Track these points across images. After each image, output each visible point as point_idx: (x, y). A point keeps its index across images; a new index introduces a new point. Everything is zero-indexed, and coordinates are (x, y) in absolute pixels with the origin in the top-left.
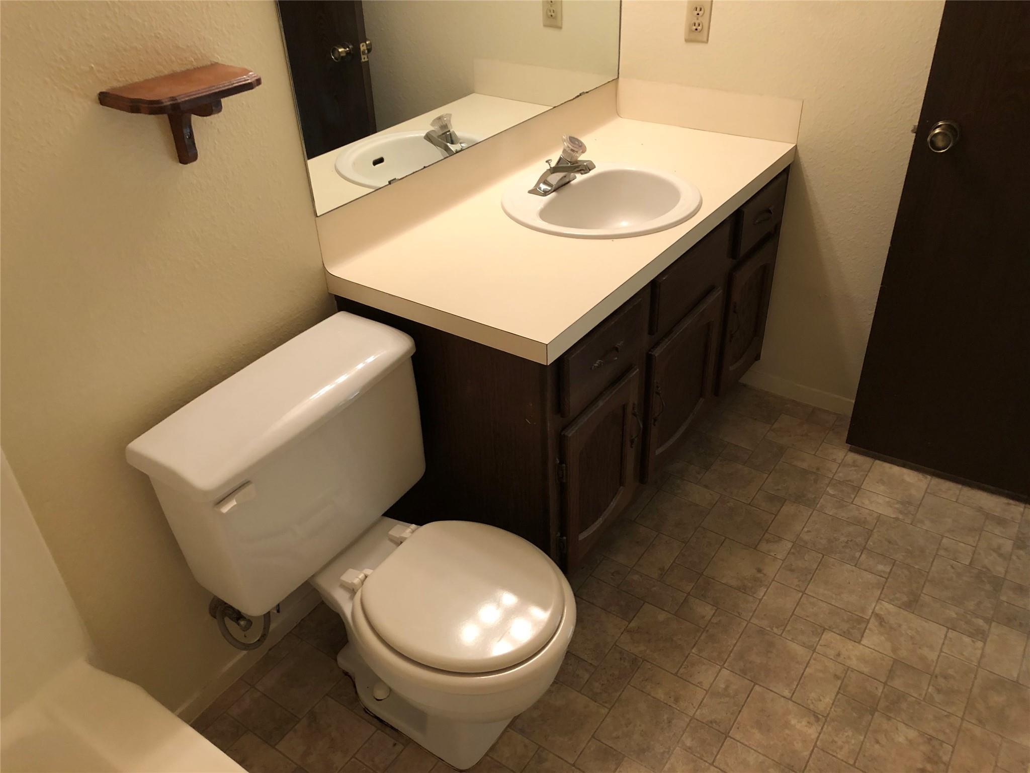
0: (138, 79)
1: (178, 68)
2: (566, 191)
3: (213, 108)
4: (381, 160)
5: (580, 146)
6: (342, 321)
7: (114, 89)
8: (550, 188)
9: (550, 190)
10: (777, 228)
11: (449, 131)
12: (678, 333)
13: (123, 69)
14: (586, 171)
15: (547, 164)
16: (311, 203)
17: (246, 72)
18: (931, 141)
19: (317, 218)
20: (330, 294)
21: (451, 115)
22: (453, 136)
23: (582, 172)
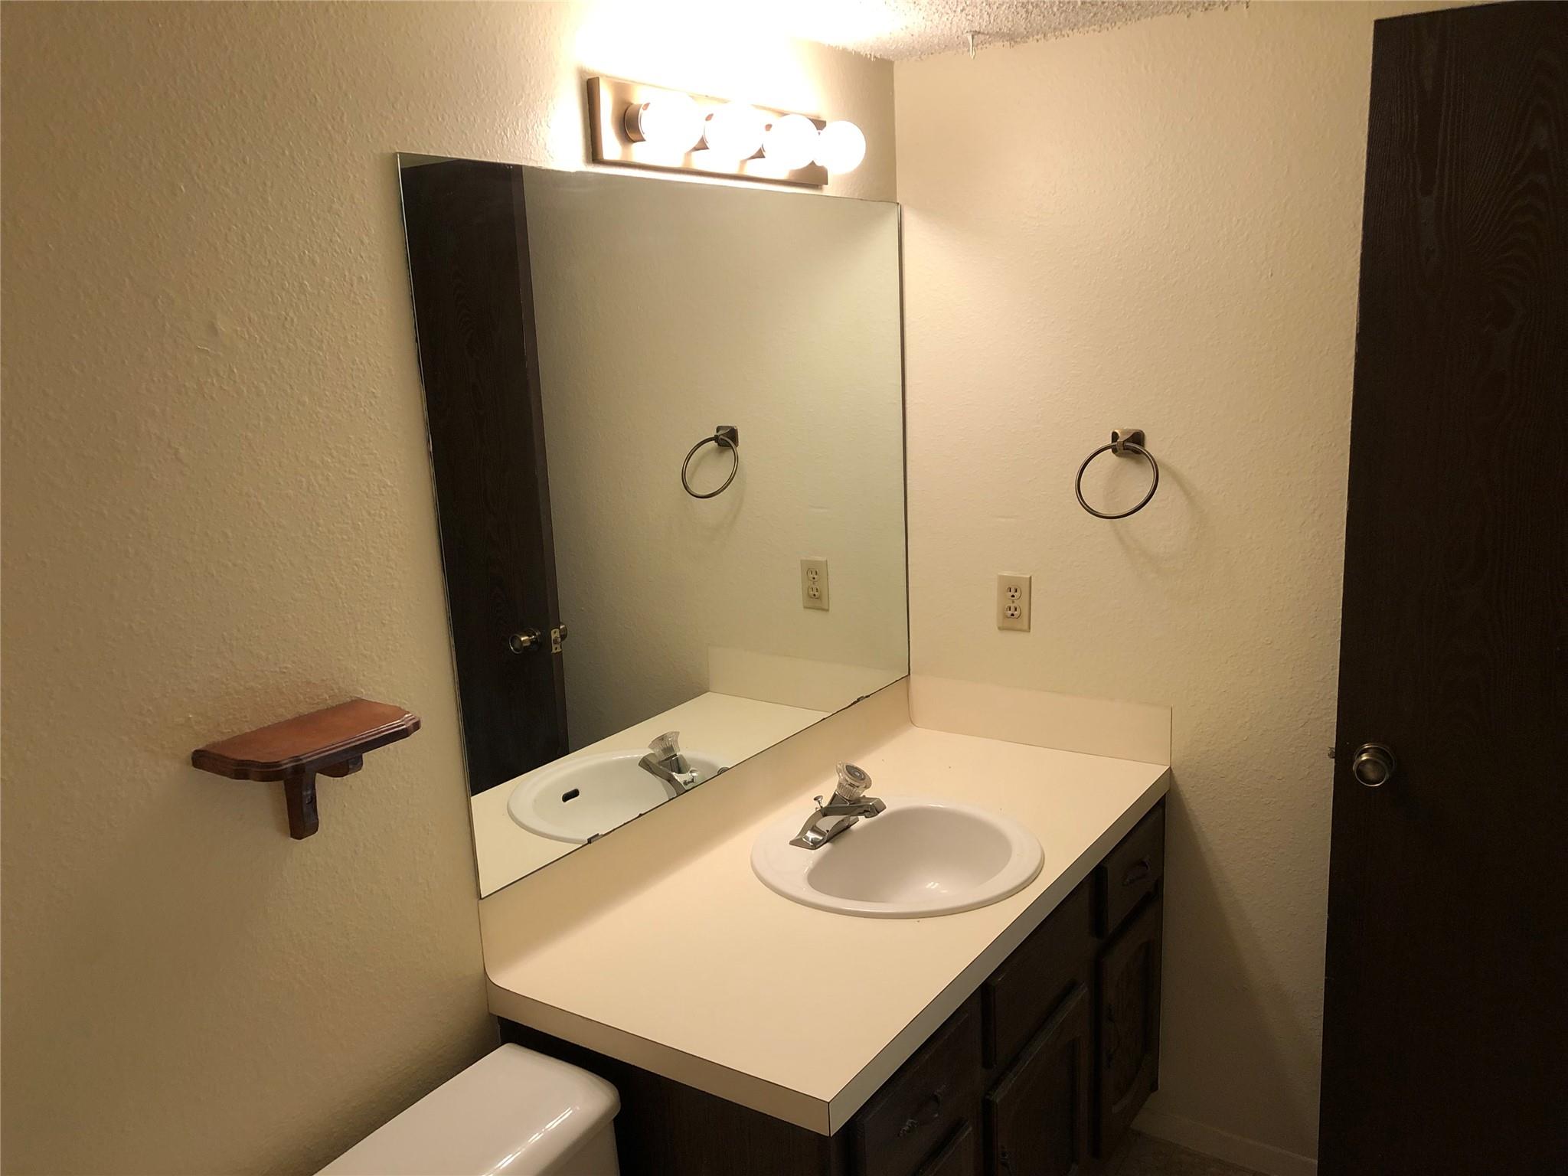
0: (250, 728)
1: (304, 709)
2: (845, 842)
3: (351, 767)
4: (574, 794)
5: (863, 779)
6: (508, 1059)
7: (214, 745)
8: (821, 838)
9: (821, 841)
10: (1158, 885)
11: (676, 755)
12: (1027, 1063)
13: (230, 717)
14: (873, 814)
15: (817, 802)
16: (473, 878)
17: (400, 712)
18: (1359, 771)
19: (481, 901)
20: (491, 1015)
21: (678, 733)
22: (680, 762)
23: (866, 814)
